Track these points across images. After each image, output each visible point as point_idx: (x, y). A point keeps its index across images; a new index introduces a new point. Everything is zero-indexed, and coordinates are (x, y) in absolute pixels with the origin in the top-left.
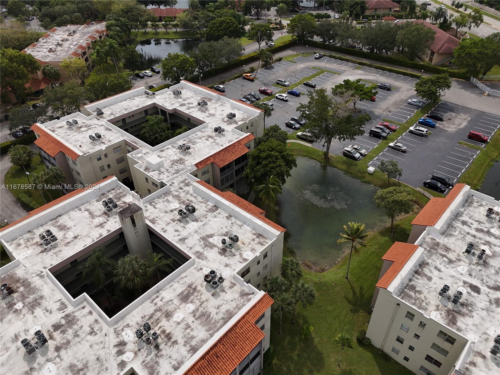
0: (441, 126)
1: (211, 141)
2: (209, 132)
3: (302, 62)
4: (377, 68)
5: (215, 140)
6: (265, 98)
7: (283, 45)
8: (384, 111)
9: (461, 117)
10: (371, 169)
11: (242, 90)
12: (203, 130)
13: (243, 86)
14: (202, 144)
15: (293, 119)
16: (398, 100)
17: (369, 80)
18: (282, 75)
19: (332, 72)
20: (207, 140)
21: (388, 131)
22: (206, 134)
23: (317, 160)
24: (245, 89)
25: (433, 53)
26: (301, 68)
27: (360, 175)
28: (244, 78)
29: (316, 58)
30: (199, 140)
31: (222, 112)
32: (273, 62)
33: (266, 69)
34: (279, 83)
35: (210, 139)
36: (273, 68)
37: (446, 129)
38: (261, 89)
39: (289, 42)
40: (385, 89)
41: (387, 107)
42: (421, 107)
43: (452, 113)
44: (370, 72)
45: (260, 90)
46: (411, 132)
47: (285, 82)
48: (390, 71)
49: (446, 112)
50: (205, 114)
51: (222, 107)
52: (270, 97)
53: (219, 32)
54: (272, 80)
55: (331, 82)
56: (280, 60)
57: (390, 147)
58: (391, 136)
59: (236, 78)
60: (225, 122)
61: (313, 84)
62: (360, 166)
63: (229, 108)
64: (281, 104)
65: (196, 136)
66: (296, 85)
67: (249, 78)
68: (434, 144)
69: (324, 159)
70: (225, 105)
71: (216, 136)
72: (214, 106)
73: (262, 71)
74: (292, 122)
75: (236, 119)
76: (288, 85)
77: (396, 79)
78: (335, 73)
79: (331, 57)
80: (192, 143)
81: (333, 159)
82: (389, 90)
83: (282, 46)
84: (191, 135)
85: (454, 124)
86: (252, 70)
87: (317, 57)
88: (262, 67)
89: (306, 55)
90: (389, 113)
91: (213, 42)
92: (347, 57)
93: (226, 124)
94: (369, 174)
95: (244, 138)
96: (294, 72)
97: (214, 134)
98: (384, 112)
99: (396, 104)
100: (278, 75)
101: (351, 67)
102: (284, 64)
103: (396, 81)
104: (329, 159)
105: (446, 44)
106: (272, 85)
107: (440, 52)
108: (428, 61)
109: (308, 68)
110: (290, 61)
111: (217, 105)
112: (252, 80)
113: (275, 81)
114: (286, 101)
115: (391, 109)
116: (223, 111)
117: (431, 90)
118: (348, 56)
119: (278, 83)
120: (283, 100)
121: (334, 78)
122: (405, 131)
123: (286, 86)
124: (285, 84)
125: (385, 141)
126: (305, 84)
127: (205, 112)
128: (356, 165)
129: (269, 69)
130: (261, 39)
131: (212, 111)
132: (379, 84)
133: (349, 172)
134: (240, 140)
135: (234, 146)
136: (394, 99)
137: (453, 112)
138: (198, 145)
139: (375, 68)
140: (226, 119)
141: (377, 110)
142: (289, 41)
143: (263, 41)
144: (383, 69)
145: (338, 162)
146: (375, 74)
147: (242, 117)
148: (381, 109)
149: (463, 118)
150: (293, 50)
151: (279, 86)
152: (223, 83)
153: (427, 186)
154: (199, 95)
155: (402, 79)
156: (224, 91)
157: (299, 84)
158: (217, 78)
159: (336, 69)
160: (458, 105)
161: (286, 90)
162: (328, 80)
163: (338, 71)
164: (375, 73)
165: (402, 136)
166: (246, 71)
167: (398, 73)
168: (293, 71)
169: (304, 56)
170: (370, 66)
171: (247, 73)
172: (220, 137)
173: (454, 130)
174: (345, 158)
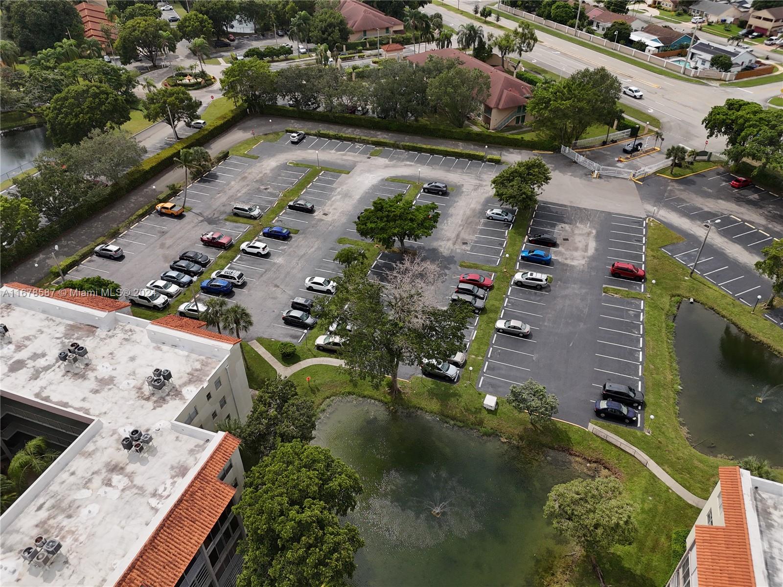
0: (560, 259)
1: (121, 487)
2: (110, 450)
3: (271, 155)
4: (408, 149)
5: (130, 476)
6: (220, 257)
7: (222, 122)
8: (454, 244)
9: (580, 232)
10: (490, 401)
11: (162, 246)
12: (90, 447)
13: (163, 233)
14: (94, 508)
15: (296, 306)
16: (468, 212)
17: (403, 177)
18: (238, 191)
19: (334, 171)
20: (108, 483)
21: (481, 293)
22: (99, 461)
23: (375, 399)
24: (169, 242)
25: (488, 110)
26: (272, 170)
27: (472, 418)
28: (161, 214)
29: (293, 143)
30: (85, 493)
31: (132, 366)
32: (212, 164)
33: (203, 181)
34: (238, 215)
35: (116, 478)
36: (214, 177)
37: (569, 262)
38: (205, 238)
39: (231, 115)
40: (437, 194)
41: (456, 233)
42: (511, 221)
43: (563, 225)
44: (399, 159)
45: (202, 240)
46: (519, 284)
47: (250, 209)
48: (432, 152)
49: (554, 226)
50: (86, 383)
51: (128, 346)
52: (229, 253)
53: (77, 116)
54: (222, 209)
55: (339, 193)
56: (225, 156)
57: (498, 330)
58: (491, 303)
59: (143, 215)
60: (148, 399)
61: (309, 206)
62: (465, 396)
63: (147, 346)
64: (260, 267)
65: (72, 479)
66: (275, 212)
67: (170, 212)
68: (568, 302)
69: (389, 394)
70: (134, 337)
71: (132, 460)
72: (105, 350)
73: (196, 188)
74: (297, 313)
75: (175, 380)
76: (260, 216)
77: (447, 167)
78: (341, 172)
79: (320, 135)
80: (63, 511)
81: (407, 390)
82: (445, 193)
83: (222, 126)
84: (58, 480)
85: (576, 249)
86: (174, 192)
87: (295, 140)
88: (194, 179)
89: (271, 137)
90: (464, 247)
91: (68, 146)
92: (348, 132)
93: (150, 405)
94: (489, 411)
95: (212, 458)
96: (260, 181)
97: (124, 454)
98: (457, 246)
99: (468, 223)
100: (230, 193)
101: (363, 152)
102: (236, 166)
103: (448, 171)
104: (399, 392)
105: (505, 92)
106: (226, 220)
107: (500, 107)
108: (483, 124)
109: (284, 167)
110: (245, 156)
111: (115, 342)
112: (180, 216)
113: (229, 210)
114: (267, 256)
115: (465, 236)
116: (132, 359)
117: (524, 193)
118: (350, 130)
119: (236, 215)
120: (258, 255)
121: (341, 184)
122: (509, 285)
123: (255, 218)
124: (252, 214)
125: (485, 317)
126: (291, 207)
127: (83, 377)
128: (455, 395)
129: (209, 181)
130: (174, 117)
131: (103, 369)
132: (426, 186)
133: (448, 417)
134: (203, 468)
135: (193, 493)
136: (461, 212)
137: (565, 223)
138: (84, 512)
139: (404, 149)
140: (147, 389)
141: (442, 243)
142: (232, 111)
143: (179, 120)
144: (420, 150)
145: (418, 395)
146: (408, 163)
147: (189, 370)
148: (448, 240)
149: (584, 232)
150: (245, 129)
151: (242, 220)
152: (115, 235)
153: (603, 415)
154: (58, 320)
155: (456, 167)
156: (121, 258)
157: (281, 207)
158: (97, 225)
159: (339, 161)
160: (565, 206)
161: (258, 228)
162: (332, 190)
163: (343, 166)
164: (407, 160)
165: (507, 296)
166: (161, 197)
167: (446, 154)
168: (258, 178)
169: (270, 141)
170: (395, 146)
171: (165, 200)
172: (144, 462)
173: (583, 262)
174: (429, 381)
